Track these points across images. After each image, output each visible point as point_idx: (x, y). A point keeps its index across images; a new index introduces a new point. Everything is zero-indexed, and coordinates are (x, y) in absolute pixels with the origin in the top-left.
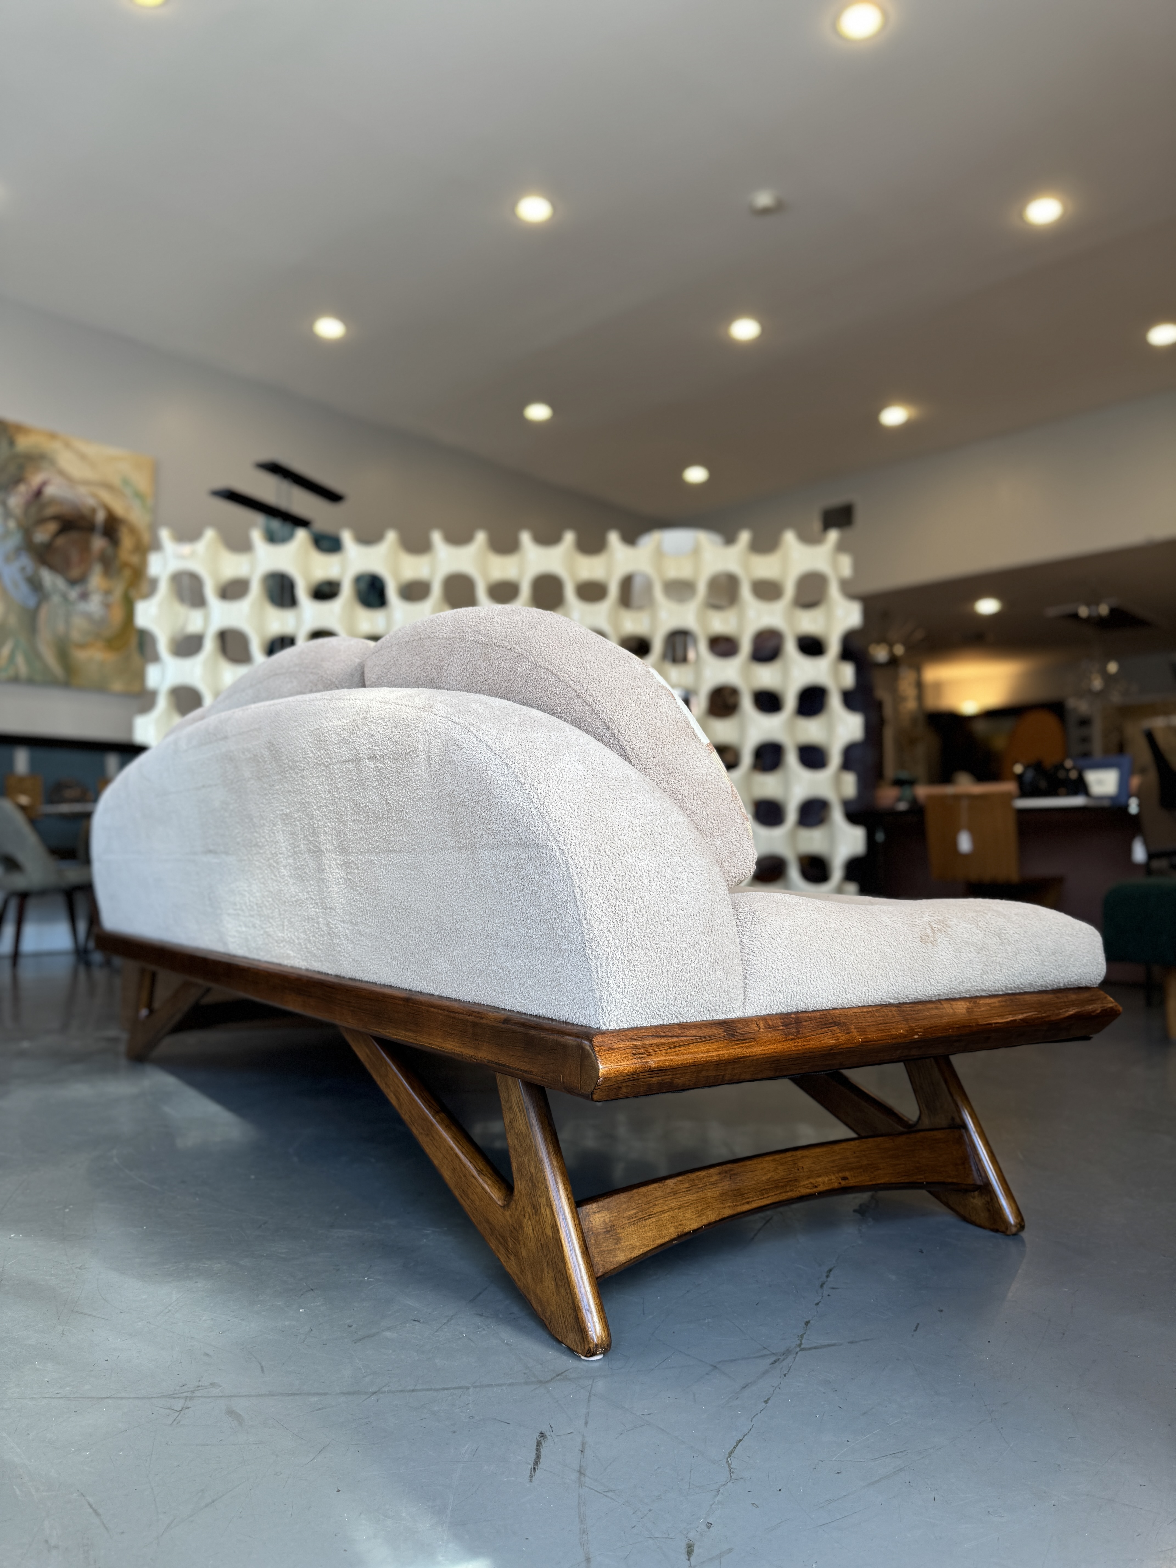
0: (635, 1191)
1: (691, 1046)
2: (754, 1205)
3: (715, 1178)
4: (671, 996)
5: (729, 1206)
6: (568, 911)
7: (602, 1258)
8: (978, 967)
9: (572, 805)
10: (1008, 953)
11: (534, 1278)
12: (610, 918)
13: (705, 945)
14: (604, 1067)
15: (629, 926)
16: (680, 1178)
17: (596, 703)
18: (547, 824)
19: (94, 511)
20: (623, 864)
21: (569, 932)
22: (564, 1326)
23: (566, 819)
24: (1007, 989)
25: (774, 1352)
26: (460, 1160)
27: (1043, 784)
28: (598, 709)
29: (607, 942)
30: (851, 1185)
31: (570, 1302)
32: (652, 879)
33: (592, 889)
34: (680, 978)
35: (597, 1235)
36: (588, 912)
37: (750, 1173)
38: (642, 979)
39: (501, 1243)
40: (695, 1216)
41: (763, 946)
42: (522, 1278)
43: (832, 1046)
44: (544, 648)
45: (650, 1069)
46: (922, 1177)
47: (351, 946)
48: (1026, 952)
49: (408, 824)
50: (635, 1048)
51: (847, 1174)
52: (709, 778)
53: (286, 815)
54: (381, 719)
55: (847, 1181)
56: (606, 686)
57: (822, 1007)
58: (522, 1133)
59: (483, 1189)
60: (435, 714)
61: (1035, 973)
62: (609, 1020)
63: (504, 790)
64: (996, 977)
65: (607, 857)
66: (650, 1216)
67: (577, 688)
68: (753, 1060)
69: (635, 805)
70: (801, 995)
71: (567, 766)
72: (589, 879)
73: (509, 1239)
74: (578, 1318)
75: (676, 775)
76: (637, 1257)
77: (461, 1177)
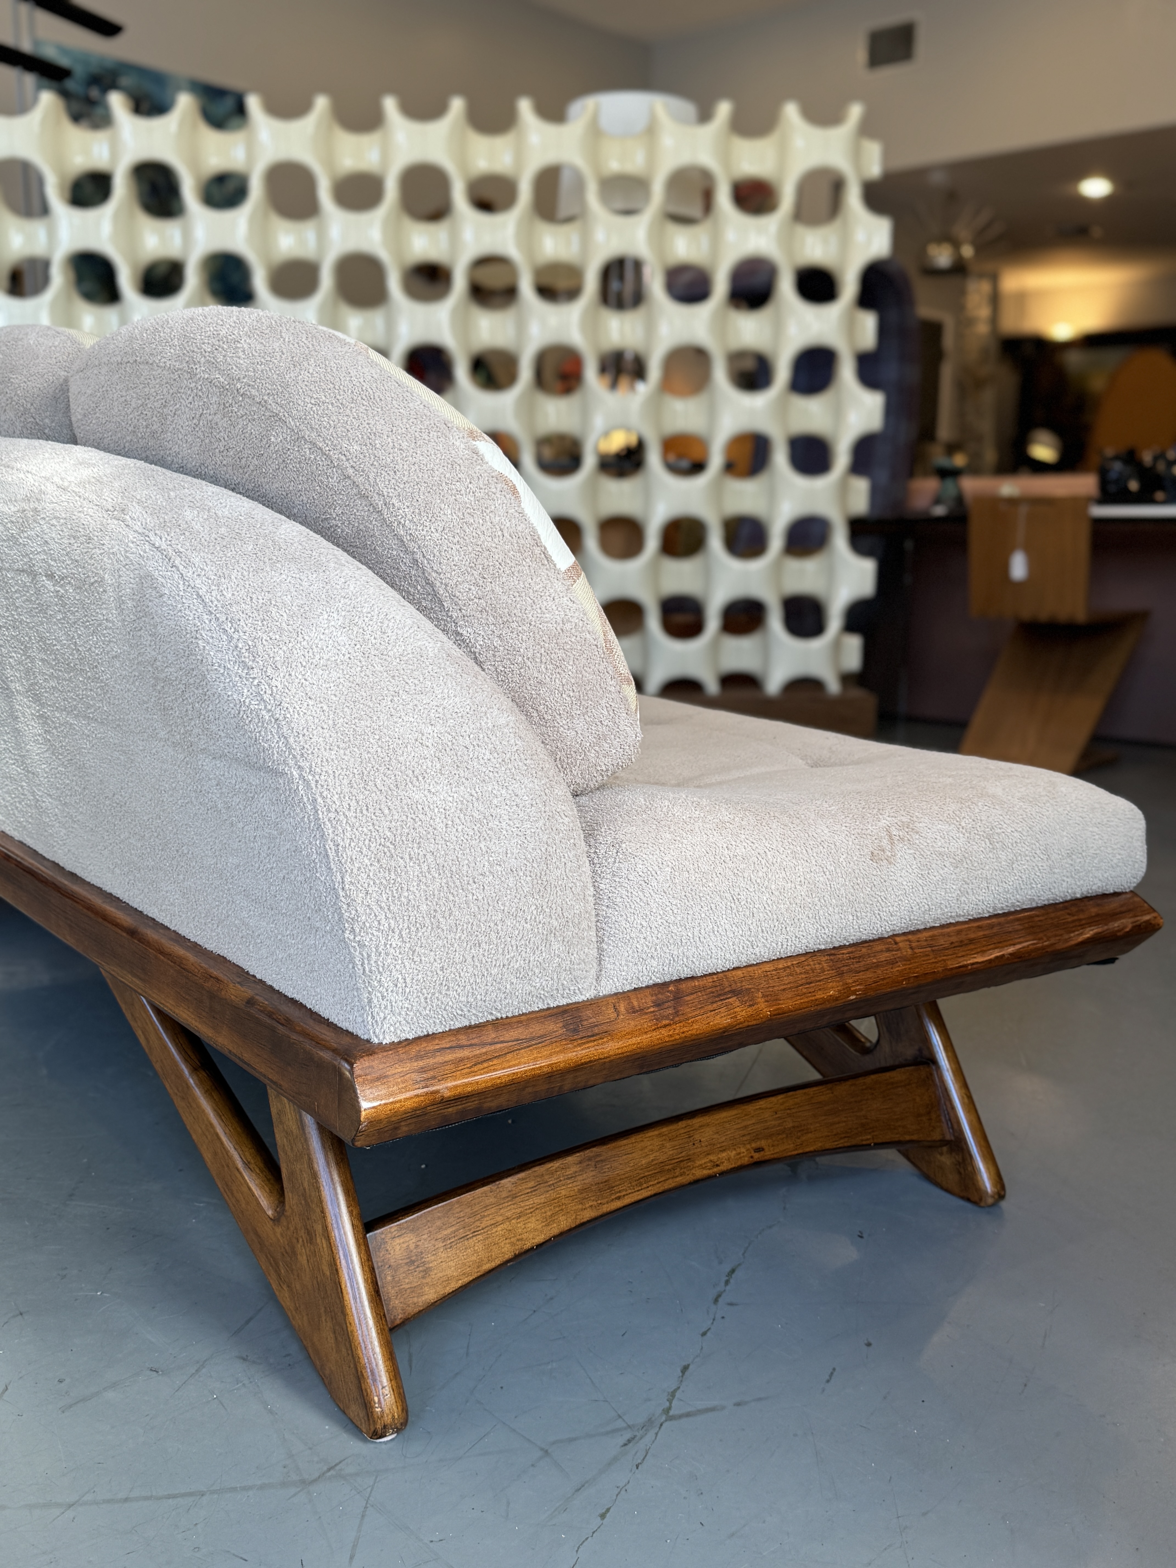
1: (509, 1056)
2: (627, 1201)
3: (574, 1169)
4: (480, 990)
5: (591, 1206)
6: (318, 875)
7: (402, 1300)
8: (954, 887)
9: (325, 708)
10: (1000, 863)
11: (310, 1322)
12: (382, 888)
13: (535, 912)
14: (368, 1106)
16: (522, 1174)
17: (389, 508)
18: (285, 738)
20: (404, 802)
21: (322, 904)
22: (346, 1393)
23: (315, 732)
24: (995, 910)
25: (630, 1424)
28: (392, 519)
29: (376, 923)
30: (767, 1158)
32: (450, 823)
33: (353, 844)
34: (494, 963)
35: (395, 1268)
36: (347, 879)
37: (624, 1157)
38: (432, 972)
39: (272, 1265)
40: (540, 1226)
41: (629, 894)
42: (298, 1316)
43: (725, 1027)
44: (310, 405)
45: (442, 1100)
46: (869, 1137)
47: (64, 831)
48: (1028, 858)
50: (422, 1070)
51: (763, 1143)
52: (568, 625)
55: (762, 1153)
56: (405, 479)
57: (716, 969)
61: (1039, 886)
62: (382, 1030)
64: (980, 898)
65: (378, 793)
66: (474, 1233)
67: (360, 480)
68: (605, 1063)
69: (428, 701)
70: (685, 960)
71: (322, 637)
72: (349, 829)
74: (362, 1389)
75: (514, 625)
76: (453, 1292)
77: (224, 1166)
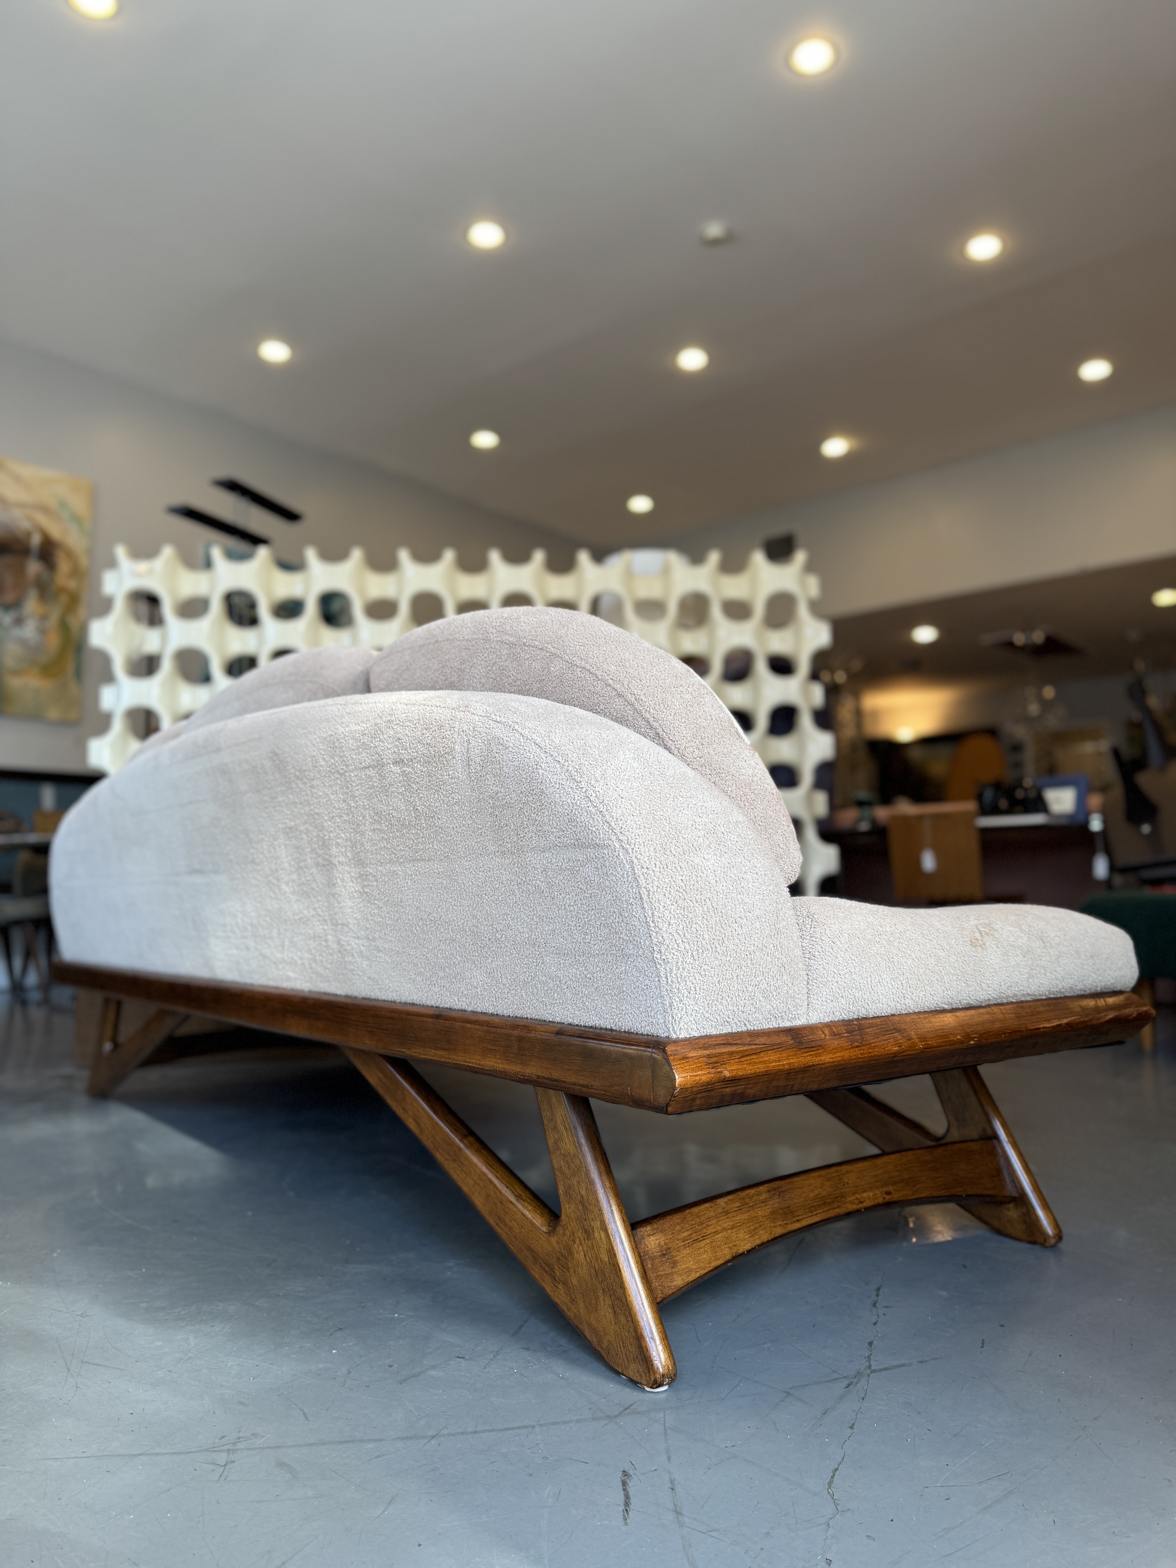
0: (687, 1211)
1: (762, 1054)
2: (804, 1223)
3: (764, 1196)
4: (741, 1002)
5: (780, 1225)
6: (634, 913)
7: (660, 1283)
8: (1025, 971)
9: (633, 803)
10: (1051, 957)
11: (587, 1307)
12: (679, 920)
13: (773, 949)
14: (680, 1078)
15: (699, 928)
16: (730, 1197)
17: (638, 702)
18: (608, 823)
19: (29, 534)
20: (690, 864)
21: (635, 936)
22: (624, 1357)
23: (629, 818)
24: (1050, 993)
25: (845, 1375)
26: (495, 1185)
27: (1003, 803)
28: (641, 708)
29: (676, 945)
30: (895, 1199)
31: (632, 1330)
32: (718, 880)
33: (659, 890)
34: (750, 982)
35: (653, 1259)
36: (656, 914)
37: (798, 1190)
38: (712, 983)
39: (546, 1272)
40: (747, 1237)
41: (824, 950)
42: (573, 1308)
44: (578, 646)
45: (724, 1079)
46: (961, 1189)
47: (367, 963)
48: (1067, 956)
49: (440, 830)
50: (709, 1056)
51: (890, 1188)
52: (755, 779)
53: (290, 828)
54: (410, 721)
55: (891, 1195)
56: (648, 684)
57: (881, 1013)
58: (569, 1153)
59: (523, 1214)
60: (473, 714)
61: (1076, 977)
62: (679, 1027)
63: (558, 789)
64: (1041, 981)
65: (673, 856)
66: (704, 1237)
67: (617, 686)
68: (822, 1069)
69: (696, 803)
70: (863, 1001)
71: (623, 763)
72: (656, 880)
73: (556, 1267)
74: (642, 1348)
75: (723, 775)
76: (694, 1280)
77: (496, 1204)
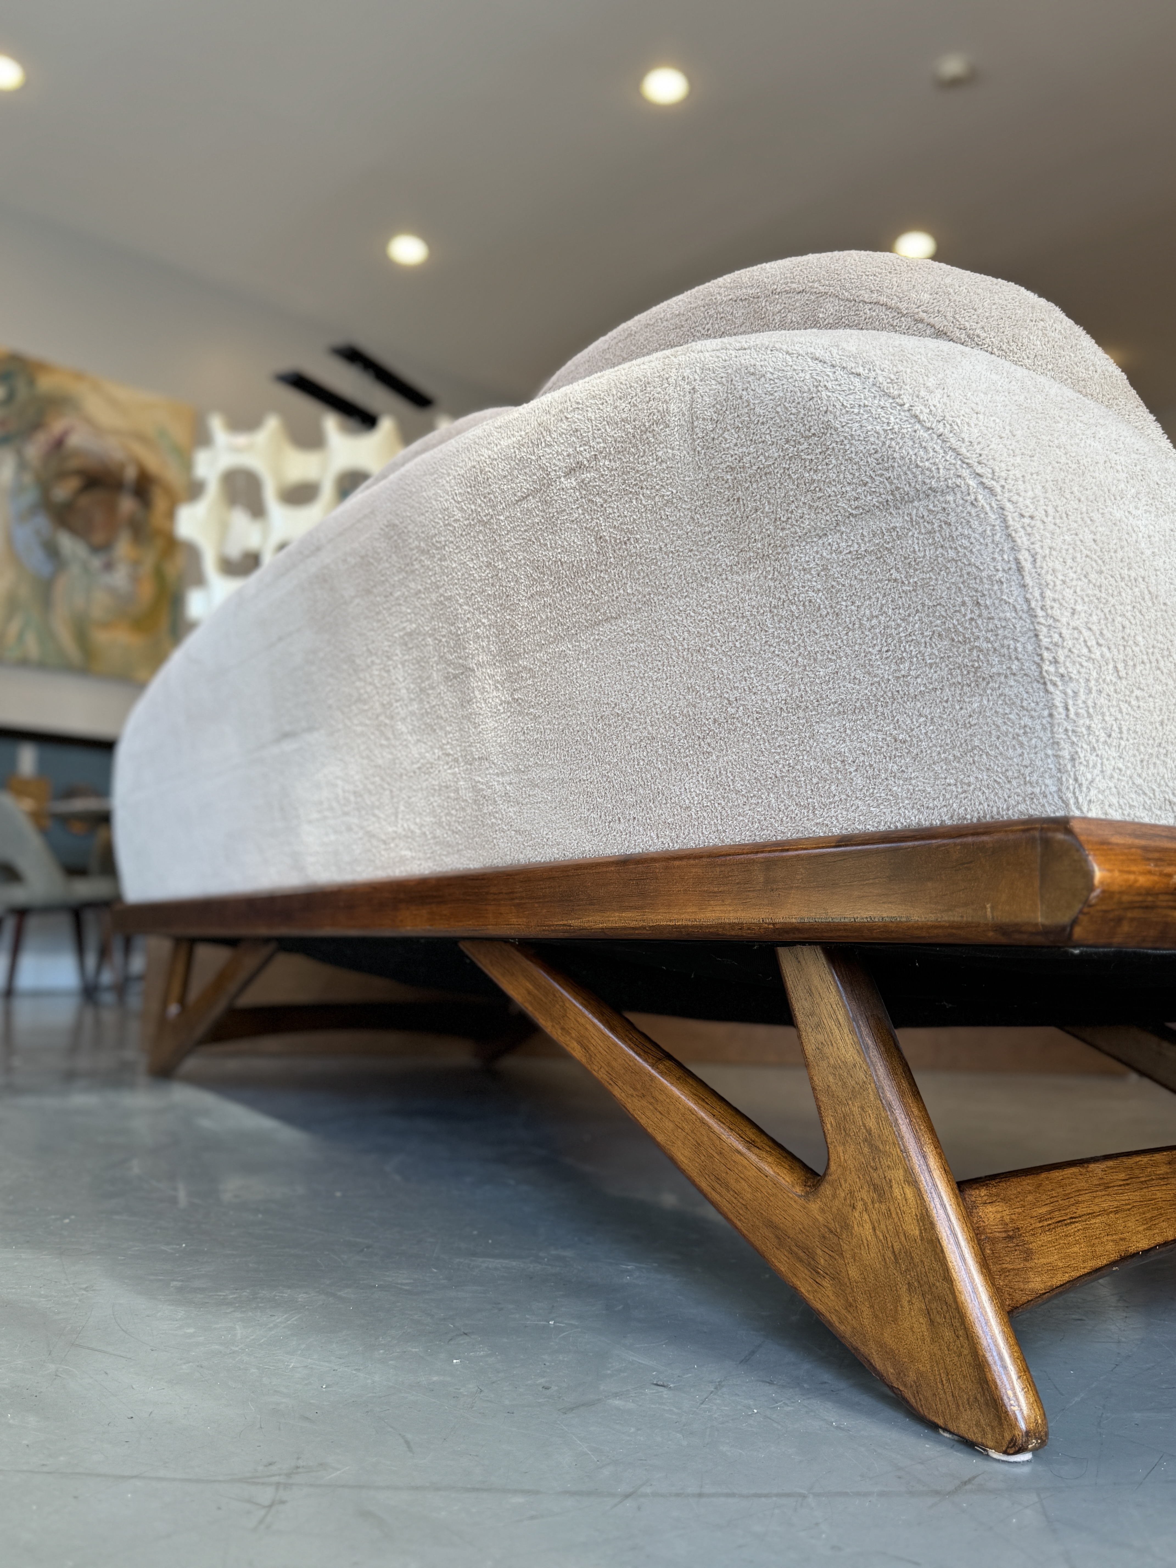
0: (1043, 1175)
3: (1163, 1169)
7: (1007, 1282)
12: (1091, 607)
14: (1101, 875)
16: (1110, 1163)
18: (954, 450)
19: (123, 467)
22: (950, 1398)
26: (710, 1129)
29: (1086, 651)
31: (966, 1352)
39: (801, 1260)
40: (1140, 1229)
42: (849, 1317)
49: (639, 560)
58: (845, 1063)
59: (760, 1170)
63: (857, 415)
66: (1073, 1220)
72: (1048, 537)
73: (819, 1251)
74: (987, 1382)
76: (1061, 1285)
77: (712, 1157)
